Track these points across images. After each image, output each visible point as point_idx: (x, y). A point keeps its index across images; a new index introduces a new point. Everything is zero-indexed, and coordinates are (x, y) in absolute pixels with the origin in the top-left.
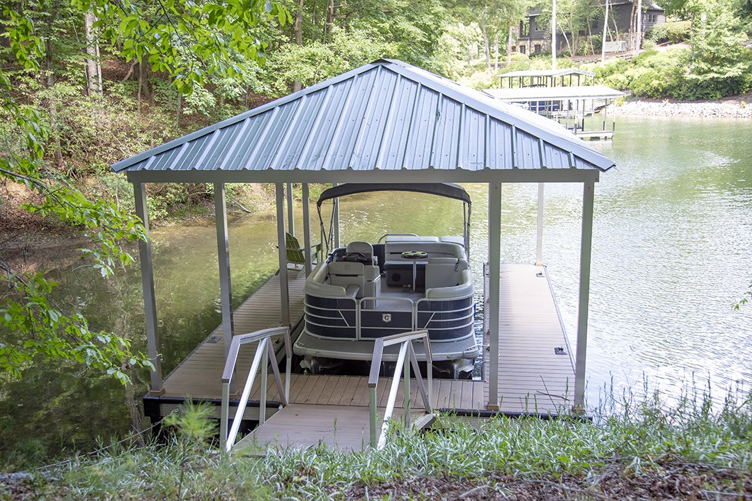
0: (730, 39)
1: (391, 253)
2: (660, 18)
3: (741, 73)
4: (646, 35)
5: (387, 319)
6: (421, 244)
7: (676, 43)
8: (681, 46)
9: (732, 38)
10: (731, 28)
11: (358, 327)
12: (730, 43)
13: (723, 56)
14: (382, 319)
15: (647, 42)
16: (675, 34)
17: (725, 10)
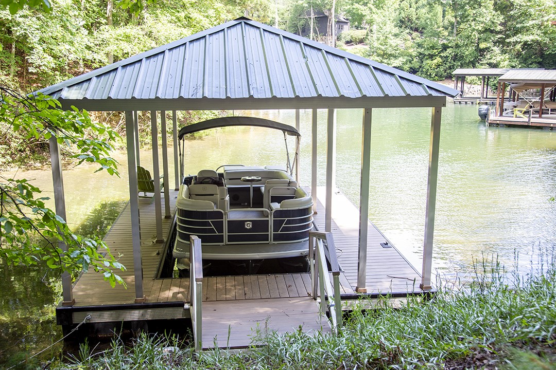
0: (393, 41)
1: (230, 179)
2: (346, 27)
3: (401, 64)
4: (338, 38)
5: (249, 226)
6: (253, 172)
7: (356, 44)
8: (360, 46)
9: (394, 40)
10: (393, 34)
11: (226, 234)
12: (394, 45)
13: (389, 53)
14: (244, 226)
15: (338, 43)
16: (356, 38)
17: (388, 22)
